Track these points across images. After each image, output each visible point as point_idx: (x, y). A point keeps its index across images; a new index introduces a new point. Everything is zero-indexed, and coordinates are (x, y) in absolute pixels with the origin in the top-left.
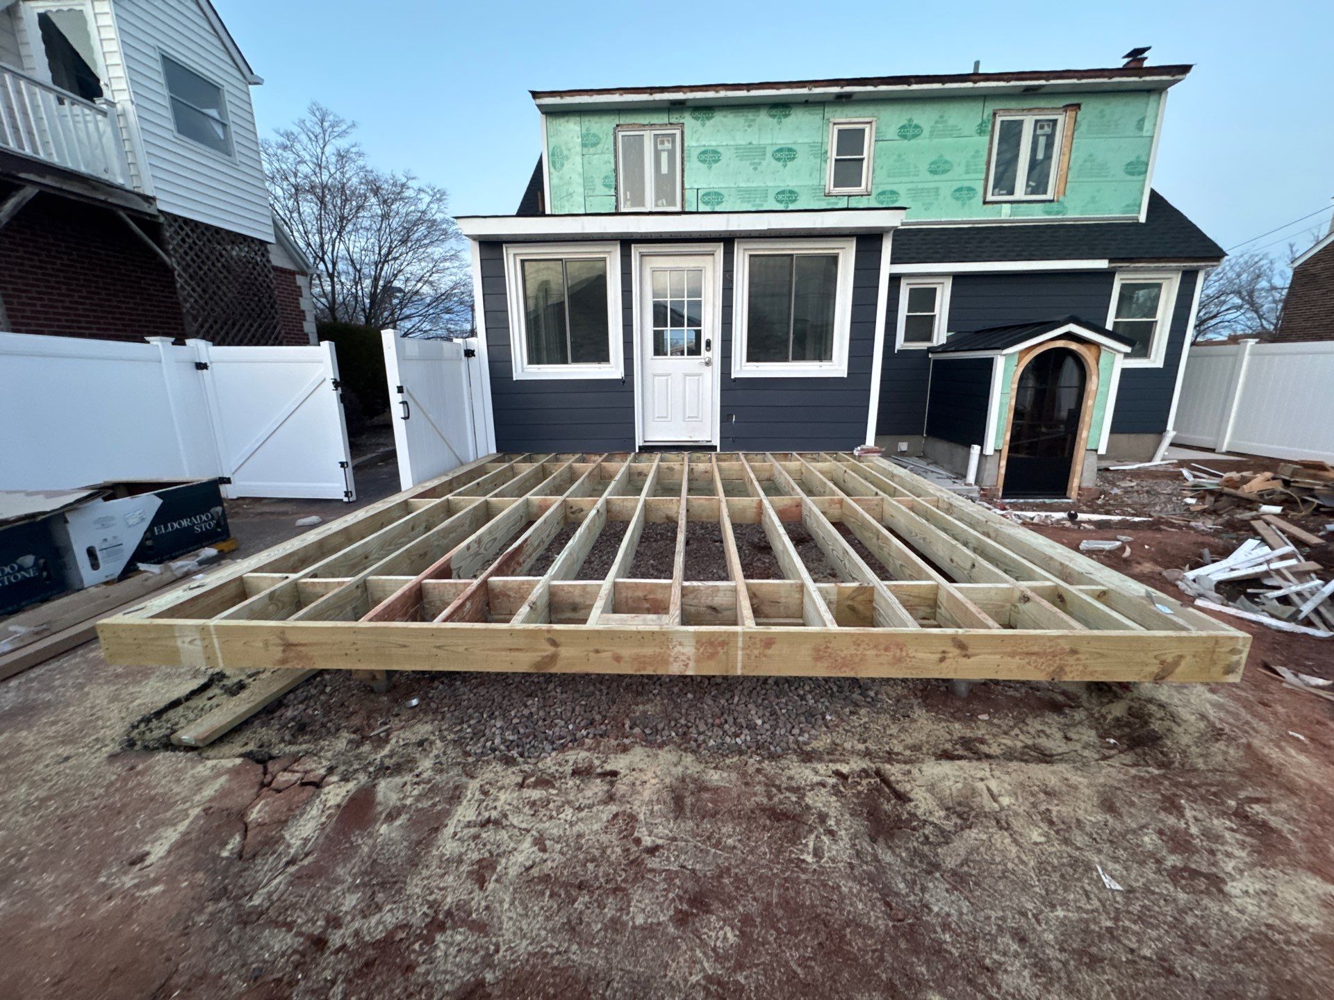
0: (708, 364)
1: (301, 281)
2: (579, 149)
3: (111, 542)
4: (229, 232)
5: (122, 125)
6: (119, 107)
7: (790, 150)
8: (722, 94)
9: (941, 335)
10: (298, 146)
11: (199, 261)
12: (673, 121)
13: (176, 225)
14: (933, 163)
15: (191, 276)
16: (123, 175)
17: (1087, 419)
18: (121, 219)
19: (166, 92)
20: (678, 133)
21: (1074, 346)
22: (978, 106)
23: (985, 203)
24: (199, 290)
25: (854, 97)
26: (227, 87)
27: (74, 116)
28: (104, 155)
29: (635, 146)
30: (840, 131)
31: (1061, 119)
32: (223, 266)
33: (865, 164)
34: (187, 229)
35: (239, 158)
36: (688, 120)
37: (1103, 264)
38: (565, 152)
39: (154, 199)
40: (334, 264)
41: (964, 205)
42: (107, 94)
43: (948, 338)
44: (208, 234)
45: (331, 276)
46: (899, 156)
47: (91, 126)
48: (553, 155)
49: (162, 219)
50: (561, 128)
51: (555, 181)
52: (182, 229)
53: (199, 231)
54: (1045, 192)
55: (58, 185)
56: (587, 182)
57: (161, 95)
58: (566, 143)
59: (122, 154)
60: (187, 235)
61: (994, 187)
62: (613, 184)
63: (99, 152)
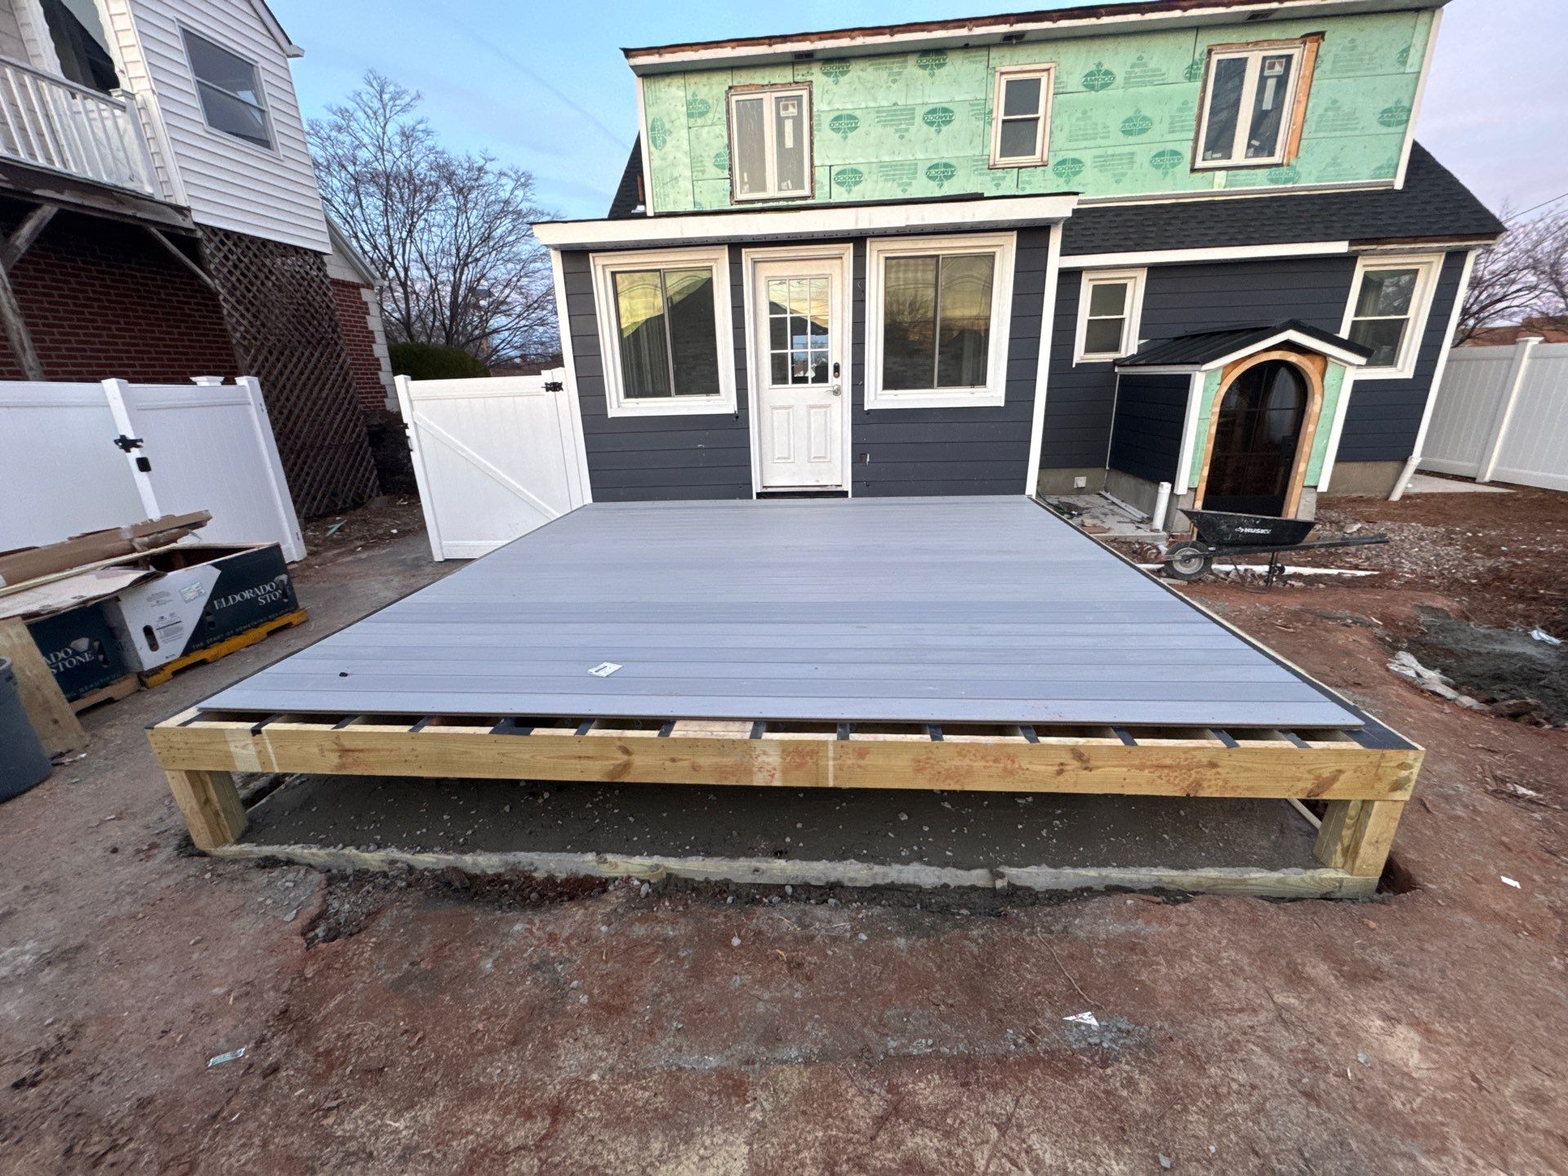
0: (837, 392)
1: (366, 295)
2: (684, 119)
3: (168, 619)
4: (277, 244)
5: (144, 120)
6: (138, 97)
7: (945, 110)
8: (860, 41)
9: (1131, 343)
10: (354, 125)
11: (245, 281)
12: (798, 79)
13: (216, 239)
14: (1129, 120)
15: (238, 302)
16: (152, 184)
17: (1306, 449)
18: (152, 237)
19: (190, 75)
20: (805, 94)
21: (1293, 358)
22: (1187, 40)
23: (1193, 170)
24: (249, 316)
25: (1027, 38)
26: (262, 63)
27: (87, 112)
28: (127, 157)
29: (751, 114)
30: (1008, 82)
31: (1297, 53)
32: (274, 284)
33: (1040, 123)
34: (230, 243)
35: (282, 152)
36: (816, 75)
37: (1341, 247)
38: (668, 126)
39: (189, 209)
40: (406, 270)
41: (1166, 174)
42: (124, 83)
43: (1139, 346)
44: (254, 248)
45: (404, 285)
46: (1084, 112)
47: (109, 123)
48: (653, 129)
49: (200, 234)
50: (662, 95)
51: (656, 163)
52: (224, 244)
53: (243, 245)
54: (1272, 154)
55: (78, 201)
56: (695, 163)
57: (185, 79)
58: (669, 114)
59: (147, 156)
60: (230, 250)
61: (1207, 149)
62: (727, 163)
63: (121, 155)
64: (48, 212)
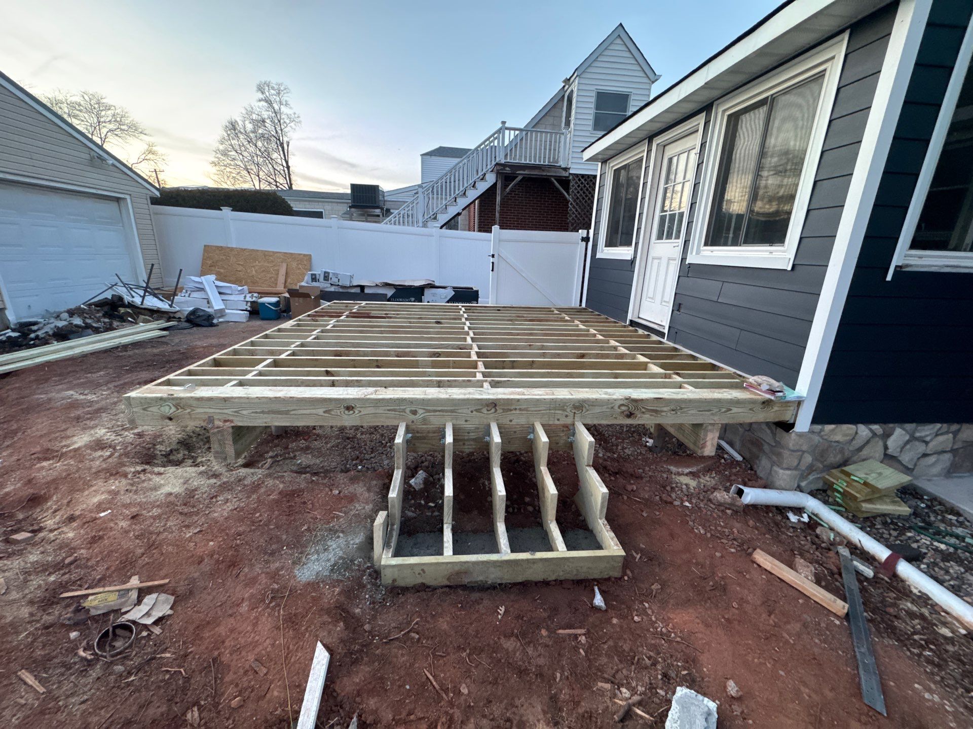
13: (577, 179)
15: (577, 204)
16: (563, 160)
18: (552, 182)
19: (593, 111)
24: (579, 210)
26: (635, 92)
34: (582, 180)
39: (569, 168)
44: (593, 180)
49: (571, 177)
55: (529, 173)
57: (591, 114)
60: (582, 183)
64: (520, 178)
